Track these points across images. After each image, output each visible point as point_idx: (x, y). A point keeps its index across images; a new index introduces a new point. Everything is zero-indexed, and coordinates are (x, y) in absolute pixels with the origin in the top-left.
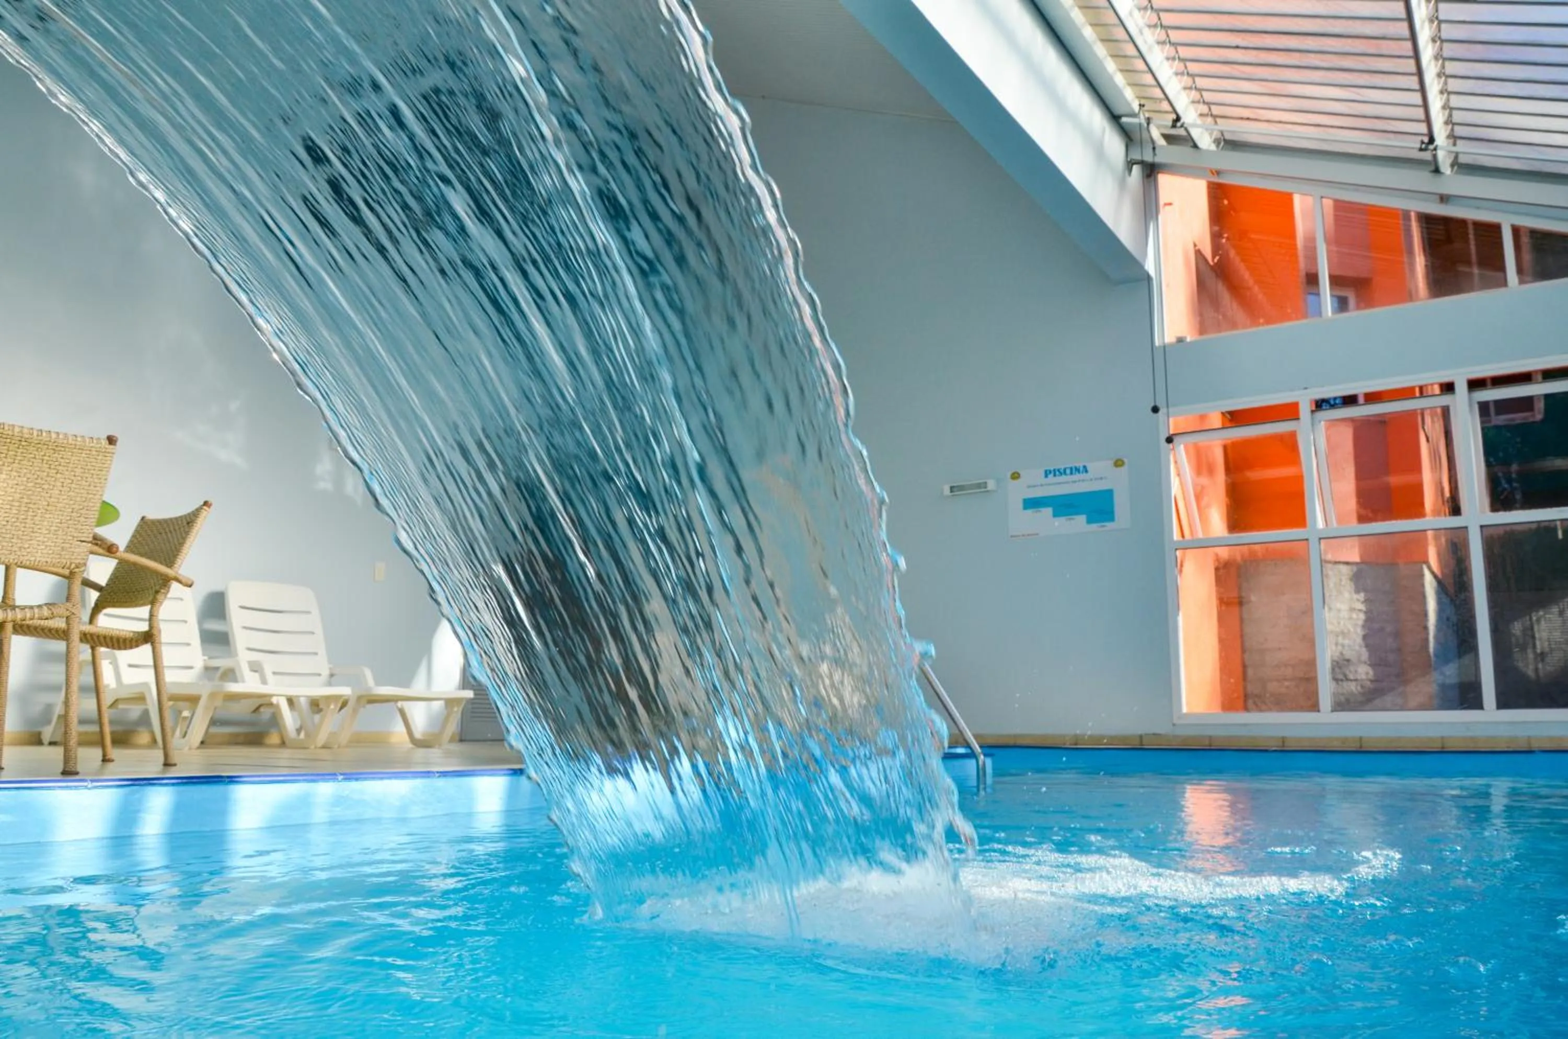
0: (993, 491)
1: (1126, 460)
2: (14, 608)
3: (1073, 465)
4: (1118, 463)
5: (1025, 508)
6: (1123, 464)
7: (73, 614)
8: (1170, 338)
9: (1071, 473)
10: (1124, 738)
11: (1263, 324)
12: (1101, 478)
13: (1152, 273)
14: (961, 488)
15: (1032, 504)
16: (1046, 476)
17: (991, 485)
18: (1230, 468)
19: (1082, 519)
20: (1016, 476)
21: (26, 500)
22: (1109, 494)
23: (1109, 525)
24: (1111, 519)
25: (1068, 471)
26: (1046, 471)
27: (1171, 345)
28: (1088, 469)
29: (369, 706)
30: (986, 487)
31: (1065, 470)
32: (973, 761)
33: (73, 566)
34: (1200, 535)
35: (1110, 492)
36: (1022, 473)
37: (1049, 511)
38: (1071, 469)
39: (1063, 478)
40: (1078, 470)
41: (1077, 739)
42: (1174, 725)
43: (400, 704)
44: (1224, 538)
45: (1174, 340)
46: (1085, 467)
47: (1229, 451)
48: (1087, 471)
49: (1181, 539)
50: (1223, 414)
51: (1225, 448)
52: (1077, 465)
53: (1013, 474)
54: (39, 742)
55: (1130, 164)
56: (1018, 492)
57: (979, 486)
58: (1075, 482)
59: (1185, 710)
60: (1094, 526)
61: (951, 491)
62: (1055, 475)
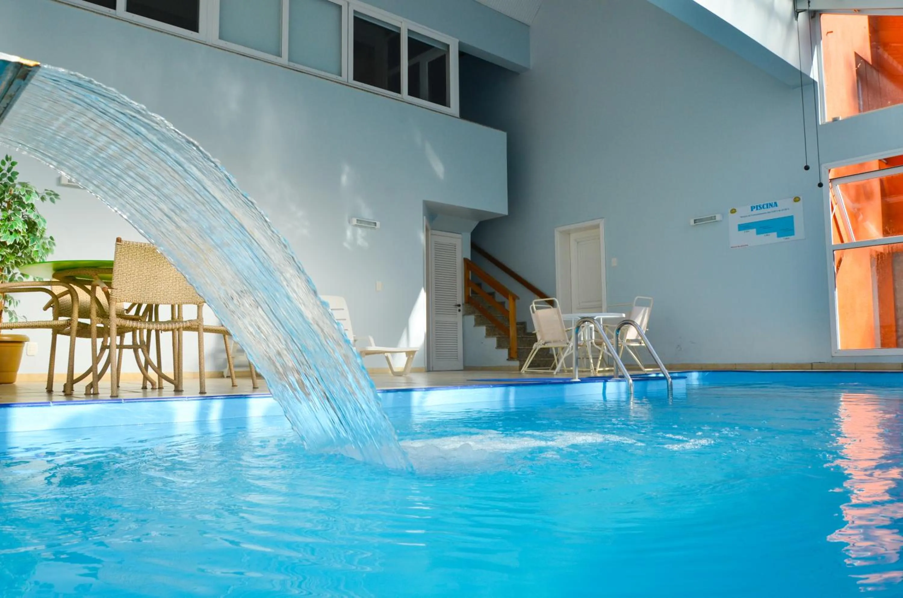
0: (721, 221)
1: (801, 198)
2: (182, 322)
3: (768, 202)
4: (797, 200)
5: (739, 230)
6: (799, 199)
7: (200, 324)
8: (828, 119)
9: (767, 207)
10: (801, 366)
11: (891, 105)
12: (786, 209)
13: (816, 79)
14: (701, 220)
15: (743, 227)
16: (752, 210)
17: (718, 217)
18: (884, 194)
19: (775, 234)
20: (733, 211)
21: (175, 277)
22: (790, 220)
23: (791, 237)
24: (793, 234)
25: (765, 206)
26: (752, 207)
27: (828, 123)
28: (778, 204)
29: (367, 356)
30: (715, 219)
31: (763, 205)
32: (665, 382)
33: (198, 303)
34: (854, 240)
35: (792, 217)
36: (737, 209)
37: (754, 231)
38: (767, 205)
39: (762, 211)
40: (771, 205)
41: (772, 366)
42: (833, 357)
43: (386, 354)
44: (880, 240)
45: (831, 120)
46: (775, 203)
47: (885, 183)
48: (776, 206)
49: (840, 243)
50: (880, 160)
51: (881, 181)
52: (771, 202)
53: (732, 210)
54: (222, 376)
55: (796, 13)
56: (735, 220)
57: (711, 218)
58: (769, 212)
59: (839, 347)
60: (782, 239)
61: (695, 223)
62: (757, 209)
